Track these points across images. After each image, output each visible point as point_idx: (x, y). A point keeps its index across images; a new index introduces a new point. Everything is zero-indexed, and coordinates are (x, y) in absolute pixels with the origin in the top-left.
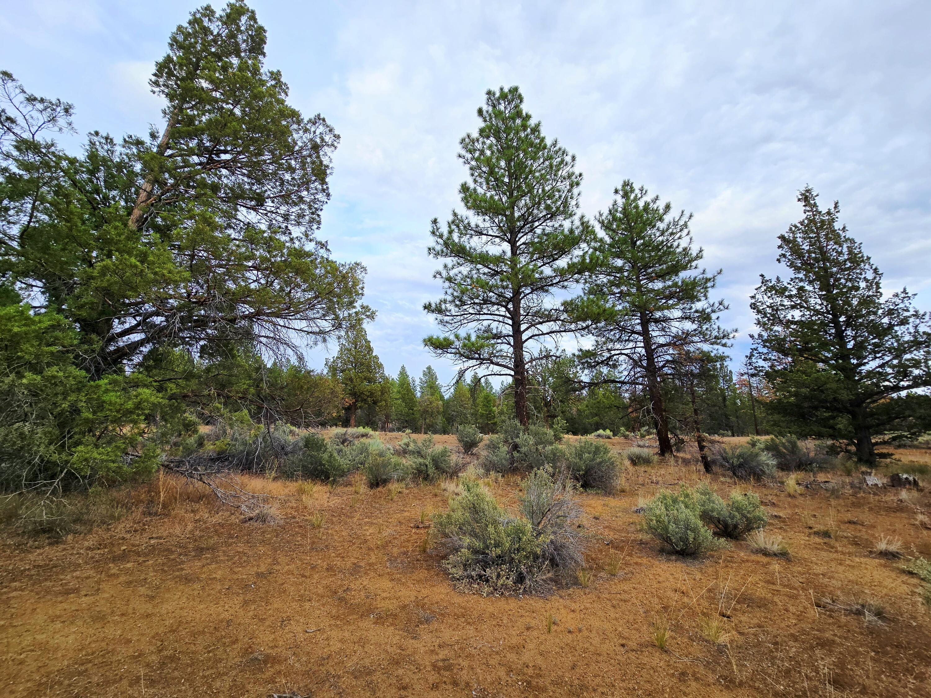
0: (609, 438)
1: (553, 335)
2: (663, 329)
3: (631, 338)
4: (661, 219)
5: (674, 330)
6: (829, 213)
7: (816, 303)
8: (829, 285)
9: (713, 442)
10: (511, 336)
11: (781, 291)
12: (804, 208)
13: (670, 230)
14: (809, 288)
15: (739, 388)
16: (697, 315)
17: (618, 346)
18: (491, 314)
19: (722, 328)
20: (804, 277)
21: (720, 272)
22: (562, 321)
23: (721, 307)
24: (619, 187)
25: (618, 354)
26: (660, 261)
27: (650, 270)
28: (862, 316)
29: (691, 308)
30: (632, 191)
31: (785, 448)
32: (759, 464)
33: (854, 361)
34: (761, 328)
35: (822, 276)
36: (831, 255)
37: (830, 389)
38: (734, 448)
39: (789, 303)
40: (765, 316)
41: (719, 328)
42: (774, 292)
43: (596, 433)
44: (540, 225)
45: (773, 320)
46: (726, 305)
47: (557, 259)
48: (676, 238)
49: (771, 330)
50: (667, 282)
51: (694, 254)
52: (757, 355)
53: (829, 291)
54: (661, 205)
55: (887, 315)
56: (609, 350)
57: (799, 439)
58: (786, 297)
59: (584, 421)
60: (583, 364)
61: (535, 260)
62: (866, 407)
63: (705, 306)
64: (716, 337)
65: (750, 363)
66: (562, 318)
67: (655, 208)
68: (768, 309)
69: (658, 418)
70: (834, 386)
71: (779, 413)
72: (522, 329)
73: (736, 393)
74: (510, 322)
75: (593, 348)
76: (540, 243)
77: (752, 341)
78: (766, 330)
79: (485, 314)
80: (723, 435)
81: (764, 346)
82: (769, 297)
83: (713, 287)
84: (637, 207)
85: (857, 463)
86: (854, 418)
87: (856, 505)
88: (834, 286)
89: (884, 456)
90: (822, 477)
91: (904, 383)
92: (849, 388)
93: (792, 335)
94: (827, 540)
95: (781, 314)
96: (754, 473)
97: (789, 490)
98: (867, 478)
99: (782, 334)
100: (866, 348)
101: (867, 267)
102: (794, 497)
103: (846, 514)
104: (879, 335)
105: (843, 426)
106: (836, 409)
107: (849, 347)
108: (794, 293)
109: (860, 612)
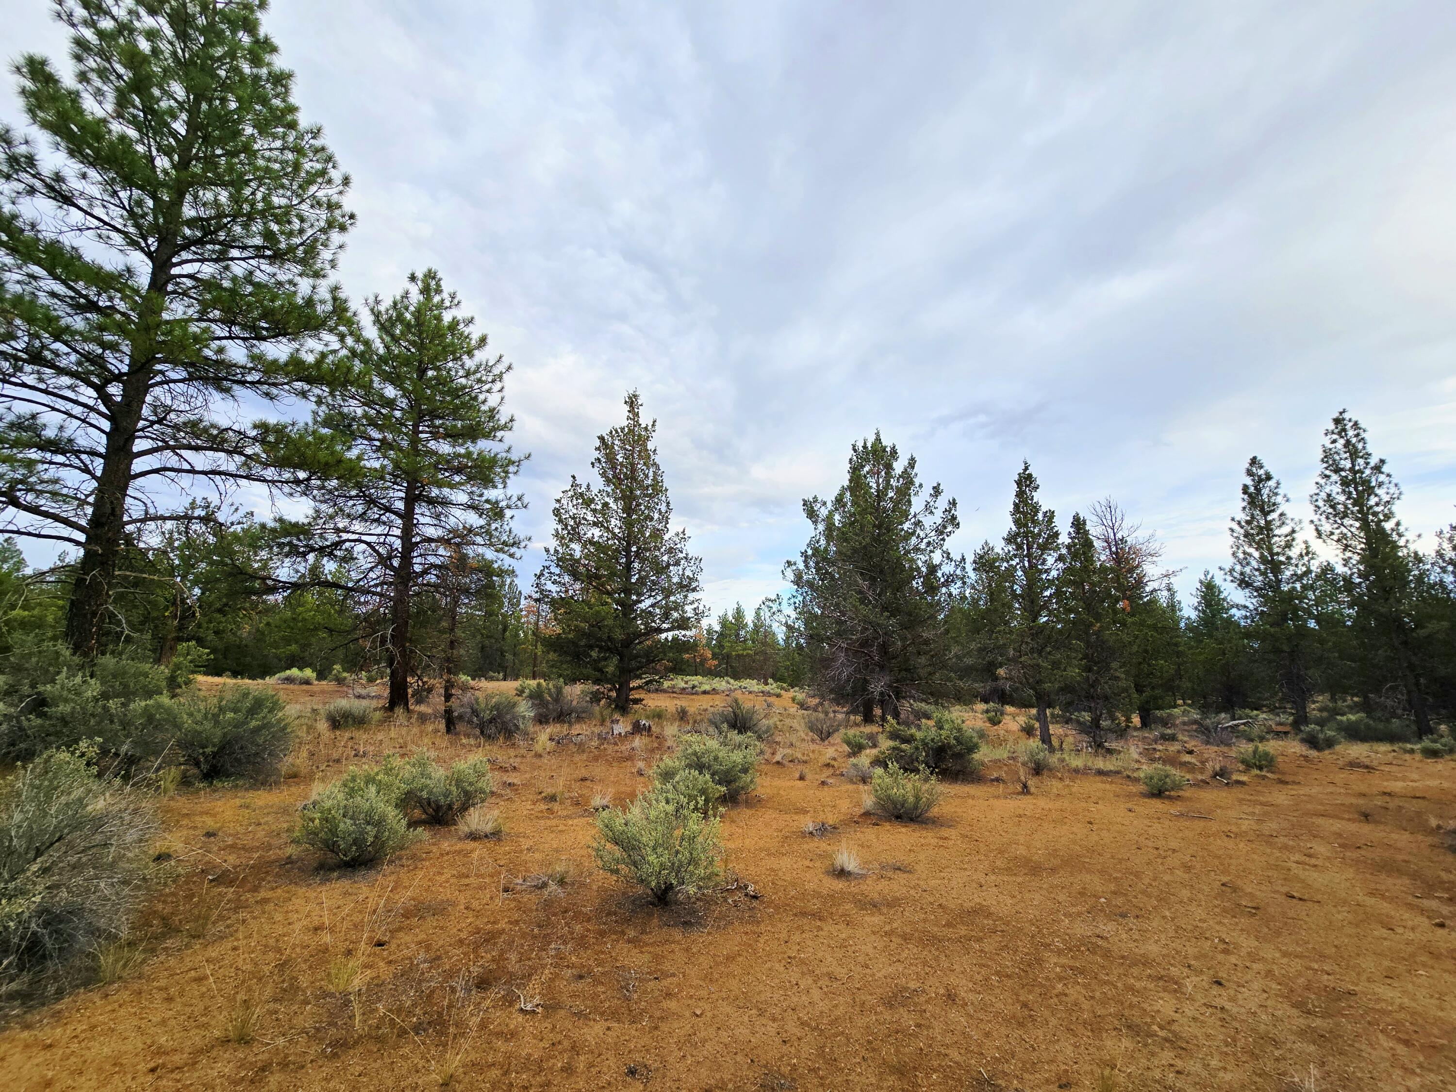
0: (307, 682)
1: (217, 478)
2: (438, 516)
3: (384, 518)
4: (470, 353)
5: (452, 521)
6: (646, 429)
7: (616, 525)
8: (630, 508)
9: (465, 688)
10: (100, 455)
11: (588, 502)
12: (628, 414)
13: (478, 375)
14: (613, 505)
15: (525, 616)
16: (488, 506)
17: (357, 526)
18: (46, 392)
19: (515, 531)
20: (611, 492)
21: (528, 456)
22: (248, 457)
23: (519, 503)
24: (420, 275)
25: (354, 541)
26: (455, 413)
27: (438, 422)
28: (650, 550)
29: (481, 495)
30: (438, 291)
31: (550, 695)
32: (514, 717)
33: (634, 597)
34: (558, 542)
35: (627, 496)
36: (639, 476)
37: (607, 625)
38: (488, 697)
39: (592, 519)
40: (566, 528)
41: (510, 531)
42: (580, 501)
43: (283, 675)
44: (244, 259)
45: (573, 535)
46: (526, 502)
47: (264, 339)
48: (484, 389)
49: (568, 547)
50: (457, 448)
51: (502, 422)
52: (547, 575)
53: (630, 516)
54: (475, 332)
55: (668, 553)
56: (338, 531)
57: (566, 684)
58: (592, 510)
59: (266, 652)
60: (281, 546)
61: (210, 320)
62: (633, 649)
63: (500, 498)
64: (505, 543)
65: (537, 584)
66: (249, 451)
67: (466, 334)
68: (570, 520)
69: (396, 652)
70: (611, 622)
71: (555, 651)
72: (135, 449)
73: (519, 622)
74: (106, 425)
75: (306, 521)
76: (233, 292)
77: (546, 557)
78: (563, 546)
79: (24, 385)
80: (492, 679)
81: (558, 565)
82: (573, 506)
83: (516, 473)
84: (439, 318)
85: (613, 710)
86: (621, 660)
87: (596, 759)
88: (634, 511)
89: (637, 701)
90: (576, 729)
91: (665, 626)
92: (622, 627)
93: (587, 557)
94: (550, 806)
95: (582, 529)
96: (506, 729)
97: (538, 748)
98: (615, 726)
99: (578, 554)
100: (646, 585)
101: (663, 498)
102: (540, 756)
103: (583, 770)
104: (658, 573)
105: (611, 669)
106: (609, 649)
107: (633, 581)
108: (599, 507)
109: (545, 885)
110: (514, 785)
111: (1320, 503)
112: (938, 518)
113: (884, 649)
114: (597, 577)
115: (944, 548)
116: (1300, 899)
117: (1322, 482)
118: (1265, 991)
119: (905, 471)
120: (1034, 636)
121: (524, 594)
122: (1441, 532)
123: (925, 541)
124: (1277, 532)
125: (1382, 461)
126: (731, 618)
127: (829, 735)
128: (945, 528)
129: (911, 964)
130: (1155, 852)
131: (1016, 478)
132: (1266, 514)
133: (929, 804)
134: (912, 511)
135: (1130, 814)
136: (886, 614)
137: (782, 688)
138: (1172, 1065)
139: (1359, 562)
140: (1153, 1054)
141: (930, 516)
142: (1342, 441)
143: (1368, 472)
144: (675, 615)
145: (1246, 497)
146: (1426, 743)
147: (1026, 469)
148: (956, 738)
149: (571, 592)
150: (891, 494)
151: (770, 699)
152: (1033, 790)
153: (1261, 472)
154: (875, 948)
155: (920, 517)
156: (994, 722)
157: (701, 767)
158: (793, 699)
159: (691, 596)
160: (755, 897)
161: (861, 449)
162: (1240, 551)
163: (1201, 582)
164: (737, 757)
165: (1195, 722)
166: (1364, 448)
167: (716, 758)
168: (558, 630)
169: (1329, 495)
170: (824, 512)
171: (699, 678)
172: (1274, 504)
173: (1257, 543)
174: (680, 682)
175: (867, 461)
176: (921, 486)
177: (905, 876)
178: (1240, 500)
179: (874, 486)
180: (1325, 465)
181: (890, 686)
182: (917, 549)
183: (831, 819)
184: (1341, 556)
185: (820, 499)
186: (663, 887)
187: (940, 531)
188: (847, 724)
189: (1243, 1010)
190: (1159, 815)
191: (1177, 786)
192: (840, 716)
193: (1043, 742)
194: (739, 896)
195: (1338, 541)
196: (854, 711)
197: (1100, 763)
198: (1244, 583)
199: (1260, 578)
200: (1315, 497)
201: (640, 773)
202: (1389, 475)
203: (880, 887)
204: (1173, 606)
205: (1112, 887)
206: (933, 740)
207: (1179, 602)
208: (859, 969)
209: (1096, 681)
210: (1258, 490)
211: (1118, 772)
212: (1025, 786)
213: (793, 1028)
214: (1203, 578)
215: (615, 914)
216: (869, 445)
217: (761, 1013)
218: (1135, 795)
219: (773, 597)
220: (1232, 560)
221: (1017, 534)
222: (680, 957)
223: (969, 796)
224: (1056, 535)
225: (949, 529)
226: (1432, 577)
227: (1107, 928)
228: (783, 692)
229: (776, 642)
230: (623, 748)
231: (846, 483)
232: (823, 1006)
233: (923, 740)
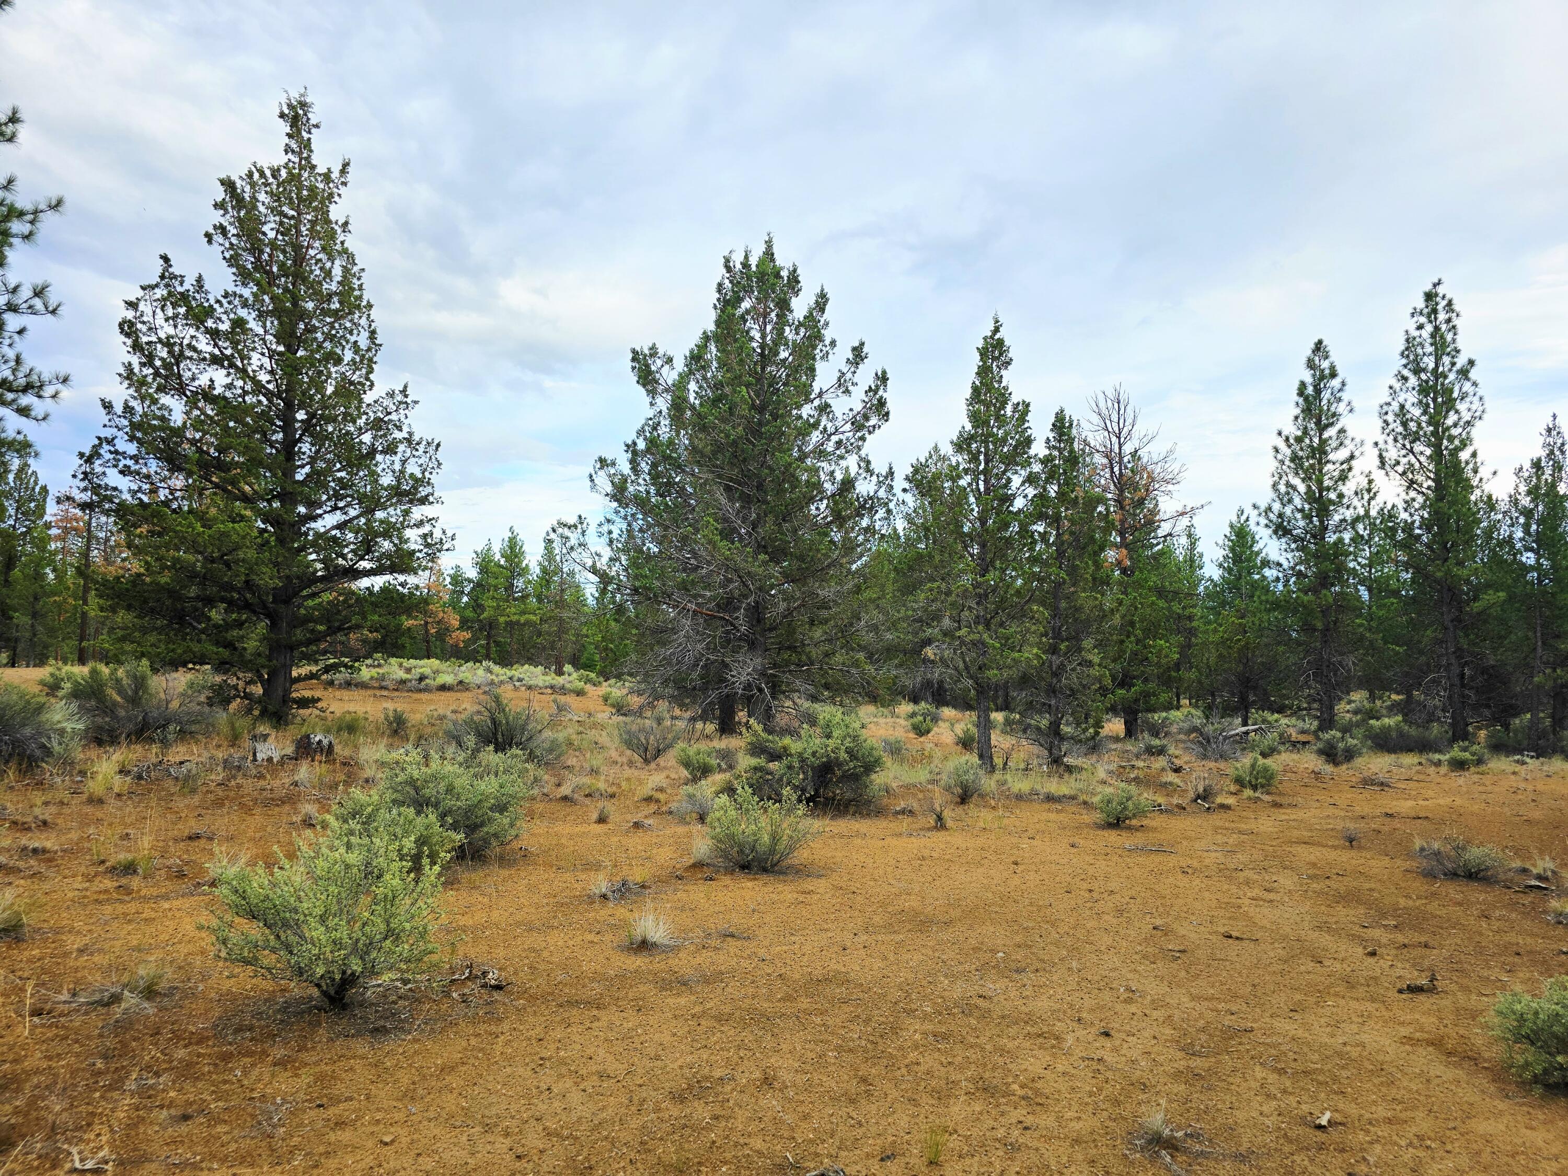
6: (327, 177)
7: (261, 367)
8: (293, 334)
11: (199, 314)
12: (287, 140)
14: (254, 325)
15: (58, 538)
19: (29, 362)
20: (251, 299)
21: (57, 205)
23: (38, 303)
28: (334, 420)
31: (121, 691)
32: (40, 732)
33: (302, 510)
34: (132, 391)
35: (285, 310)
36: (312, 272)
37: (243, 560)
39: (209, 349)
40: (149, 362)
41: (18, 360)
42: (182, 310)
45: (166, 378)
46: (53, 300)
49: (155, 401)
52: (108, 456)
53: (292, 350)
55: (371, 429)
57: (155, 671)
58: (208, 331)
62: (299, 607)
65: (85, 473)
68: (159, 346)
70: (251, 554)
71: (129, 608)
73: (43, 549)
77: (105, 419)
78: (143, 399)
81: (132, 438)
82: (167, 320)
83: (27, 237)
85: (256, 719)
86: (274, 626)
87: (219, 803)
88: (301, 341)
89: (304, 703)
90: (177, 753)
91: (365, 564)
92: (276, 564)
93: (198, 425)
94: (124, 881)
95: (187, 369)
96: (21, 755)
97: (95, 786)
98: (259, 746)
99: (178, 417)
100: (325, 486)
101: (363, 321)
102: (101, 801)
103: (192, 822)
104: (350, 464)
105: (252, 644)
106: (247, 606)
107: (299, 477)
108: (225, 327)
109: (116, 999)
110: (44, 851)
111: (1390, 418)
112: (856, 401)
113: (756, 613)
114: (221, 466)
115: (863, 453)
116: (1237, 938)
117: (1397, 386)
118: (1155, 1038)
119: (809, 317)
120: (981, 598)
121: (53, 492)
122: (1521, 469)
123: (834, 438)
124: (1332, 457)
125: (1471, 363)
126: (498, 556)
127: (658, 753)
128: (867, 418)
129: (722, 1049)
130: (1087, 895)
131: (981, 344)
132: (1322, 429)
133: (791, 849)
134: (816, 388)
135: (1073, 850)
136: (762, 557)
137: (588, 681)
138: (1021, 1122)
139: (1423, 507)
140: (1003, 1114)
141: (844, 398)
142: (1429, 328)
143: (1452, 376)
144: (386, 545)
145: (1301, 400)
146: (1456, 752)
147: (997, 330)
148: (849, 751)
149: (163, 494)
150: (784, 354)
151: (562, 699)
152: (949, 823)
153: (1325, 365)
154: (674, 1035)
155: (828, 398)
156: (921, 731)
157: (421, 804)
158: (606, 699)
159: (418, 513)
160: (498, 988)
161: (739, 266)
162: (1283, 482)
163: (1232, 526)
164: (489, 786)
165: (1195, 729)
166: (1454, 341)
167: (450, 789)
168: (136, 566)
169: (1402, 407)
170: (669, 376)
171: (435, 663)
172: (1334, 415)
173: (1305, 472)
174: (395, 669)
175: (749, 291)
176: (833, 343)
177: (739, 943)
178: (1293, 404)
179: (757, 336)
180: (1404, 361)
181: (763, 674)
182: (820, 453)
183: (638, 875)
184: (1403, 495)
185: (661, 352)
186: (338, 977)
187: (859, 424)
188: (690, 736)
189: (1124, 1059)
190: (1109, 850)
191: (1140, 813)
192: (681, 724)
193: (981, 757)
194: (472, 988)
195: (1404, 474)
196: (704, 718)
197: (1055, 786)
198: (1281, 529)
199: (1301, 523)
200: (1386, 408)
201: (308, 823)
202: (1475, 384)
203: (699, 960)
204: (1193, 562)
205: (1018, 939)
206: (814, 754)
207: (1201, 556)
208: (646, 1061)
209: (1062, 667)
210: (1318, 391)
211: (1073, 798)
212: (940, 818)
213: (533, 1140)
214: (1234, 519)
215: (251, 1028)
216: (753, 262)
217: (488, 1128)
218: (1088, 825)
219: (572, 520)
220: (1271, 494)
221: (972, 438)
222: (363, 1074)
223: (858, 834)
224: (1028, 442)
225: (873, 421)
226: (1502, 532)
227: (994, 985)
228: (588, 687)
229: (580, 601)
230: (276, 783)
231: (711, 327)
232: (585, 1111)
233: (800, 755)
